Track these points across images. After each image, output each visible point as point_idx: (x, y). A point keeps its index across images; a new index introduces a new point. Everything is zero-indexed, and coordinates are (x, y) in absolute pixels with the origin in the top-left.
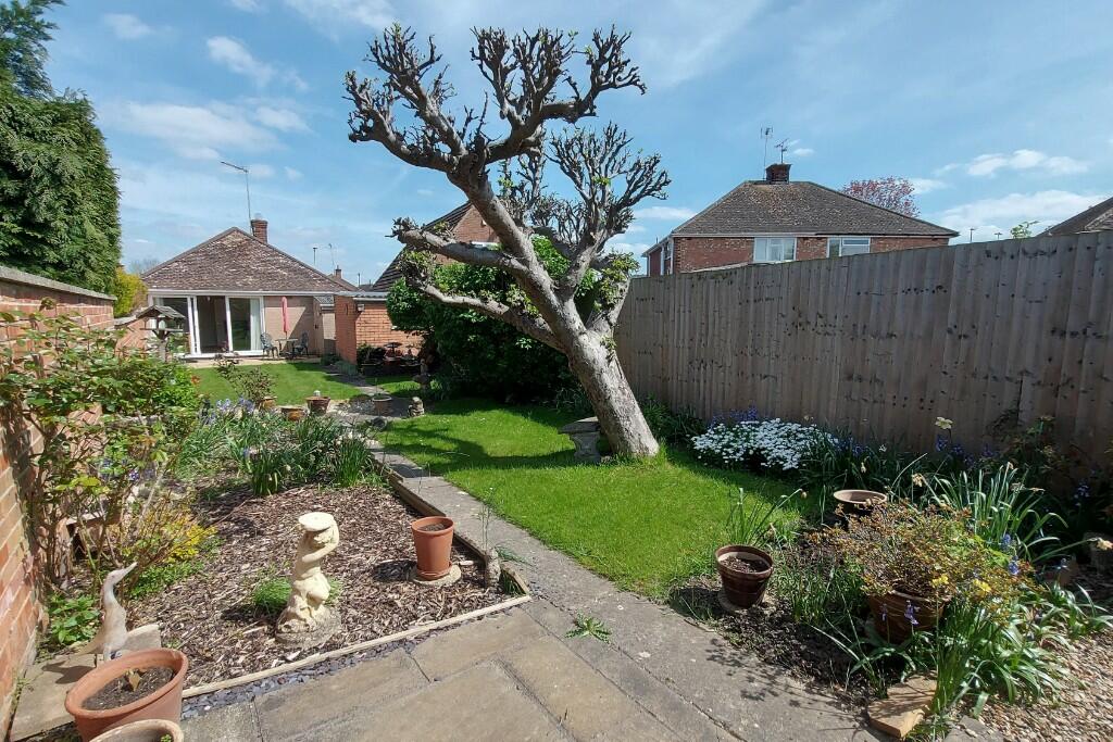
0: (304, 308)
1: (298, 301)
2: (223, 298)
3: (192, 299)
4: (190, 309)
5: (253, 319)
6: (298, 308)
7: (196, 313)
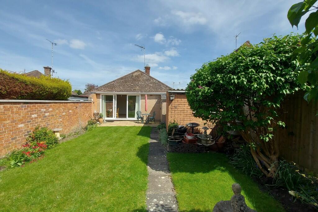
0: (157, 100)
1: (154, 97)
2: (126, 95)
3: (115, 96)
4: (114, 100)
5: (136, 104)
6: (155, 100)
7: (116, 101)
